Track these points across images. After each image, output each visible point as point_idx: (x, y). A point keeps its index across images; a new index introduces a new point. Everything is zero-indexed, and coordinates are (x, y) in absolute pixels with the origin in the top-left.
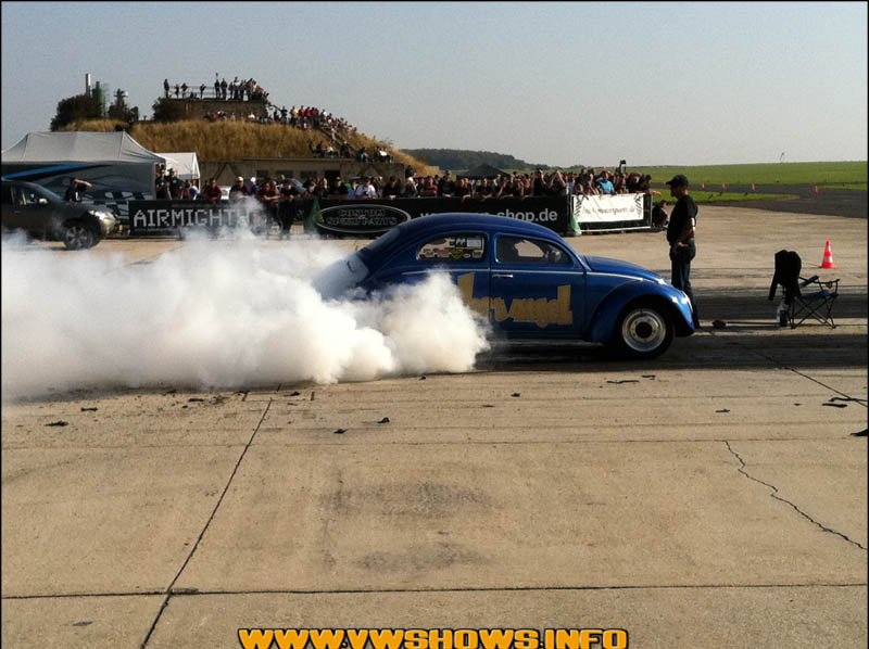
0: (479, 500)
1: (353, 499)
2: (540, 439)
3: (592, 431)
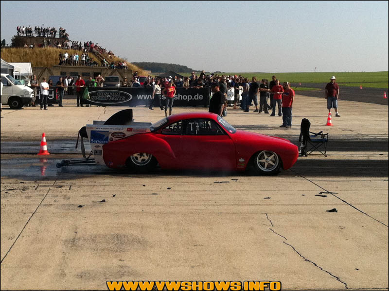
0: (142, 243)
1: (81, 242)
2: (177, 211)
3: (203, 207)
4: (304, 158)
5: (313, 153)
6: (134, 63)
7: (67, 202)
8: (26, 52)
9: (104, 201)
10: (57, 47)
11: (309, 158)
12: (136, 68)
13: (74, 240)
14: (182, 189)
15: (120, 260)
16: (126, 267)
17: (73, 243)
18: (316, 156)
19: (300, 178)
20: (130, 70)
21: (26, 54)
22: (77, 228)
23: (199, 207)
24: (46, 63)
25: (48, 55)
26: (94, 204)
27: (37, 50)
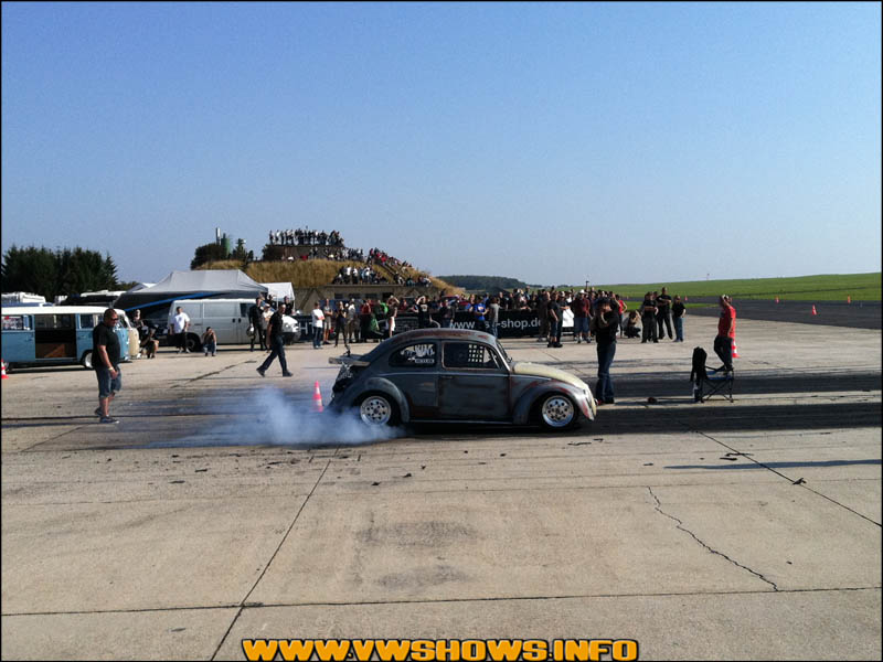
0: (469, 533)
3: (554, 480)
4: (699, 405)
5: (712, 397)
6: (440, 278)
7: (355, 478)
8: (284, 268)
9: (409, 475)
10: (329, 259)
11: (706, 405)
12: (443, 284)
13: (370, 530)
14: (522, 455)
15: (439, 558)
16: (448, 567)
17: (369, 536)
18: (717, 401)
19: (695, 434)
20: (434, 288)
21: (284, 270)
22: (372, 515)
23: (548, 481)
24: (313, 281)
25: (315, 271)
26: (395, 481)
27: (301, 263)
